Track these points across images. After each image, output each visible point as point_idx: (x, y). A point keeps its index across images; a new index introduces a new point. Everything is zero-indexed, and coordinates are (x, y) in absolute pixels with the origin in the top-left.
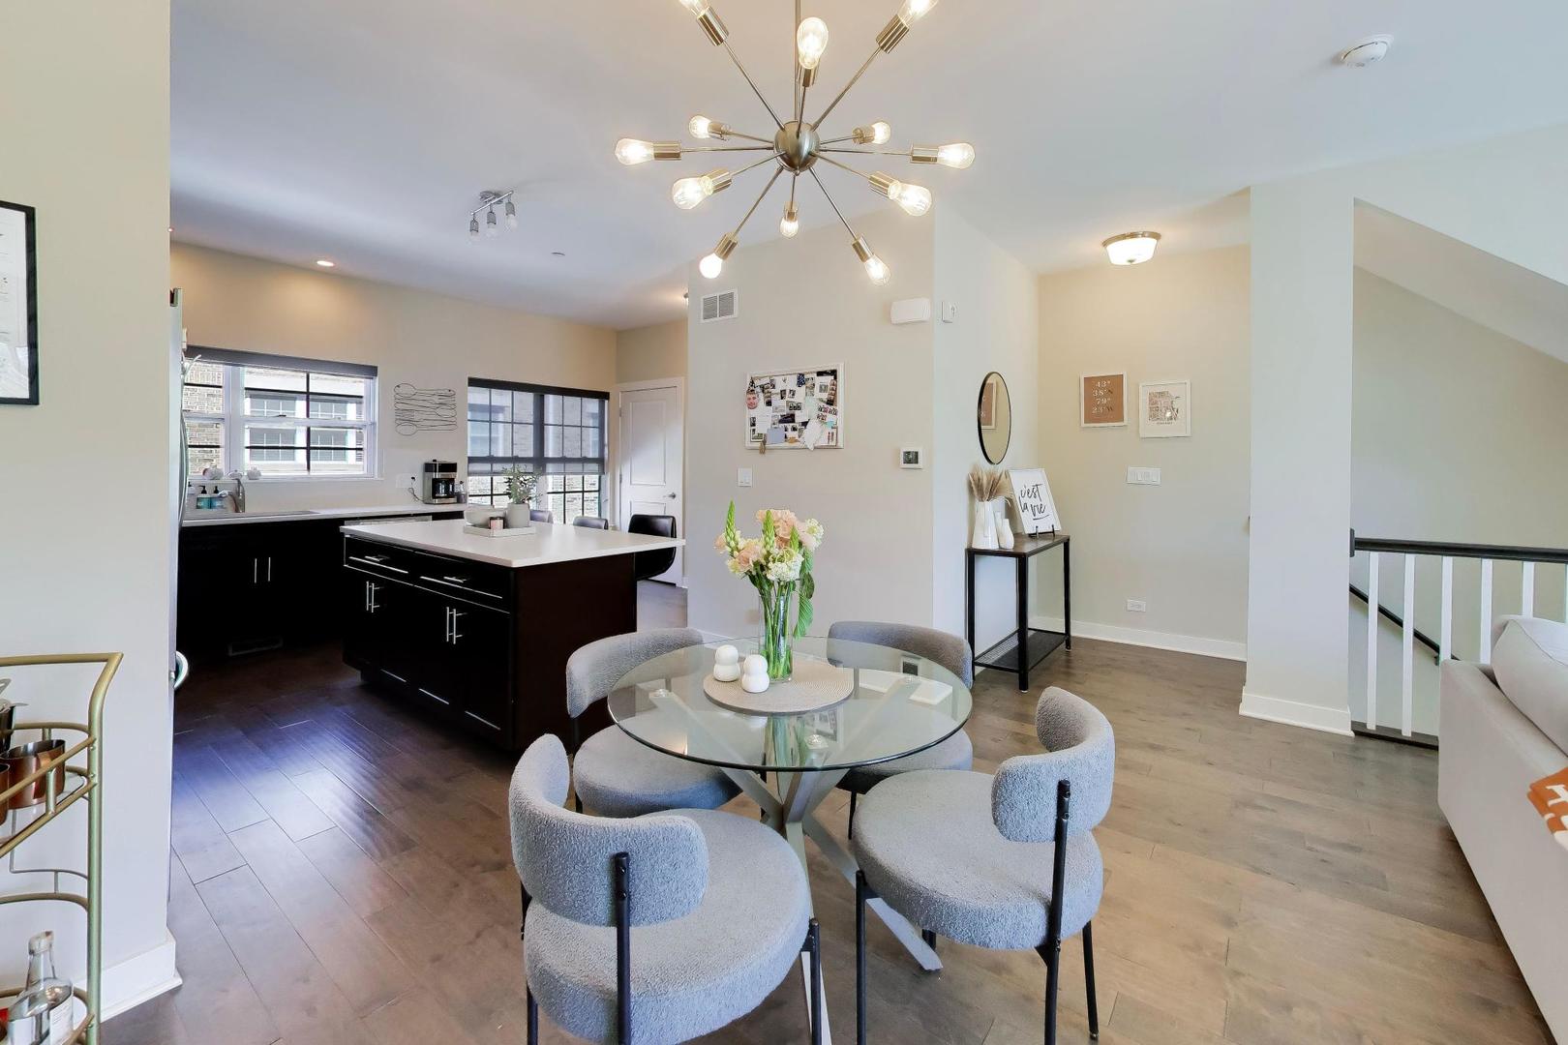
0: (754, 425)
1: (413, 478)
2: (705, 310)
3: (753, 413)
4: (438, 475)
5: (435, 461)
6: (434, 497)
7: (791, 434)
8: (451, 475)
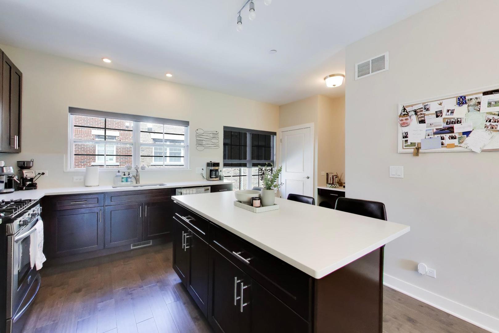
0: (406, 137)
1: (203, 169)
2: (359, 72)
3: (405, 129)
4: (213, 168)
5: (211, 162)
6: (211, 177)
7: (447, 141)
8: (217, 168)
